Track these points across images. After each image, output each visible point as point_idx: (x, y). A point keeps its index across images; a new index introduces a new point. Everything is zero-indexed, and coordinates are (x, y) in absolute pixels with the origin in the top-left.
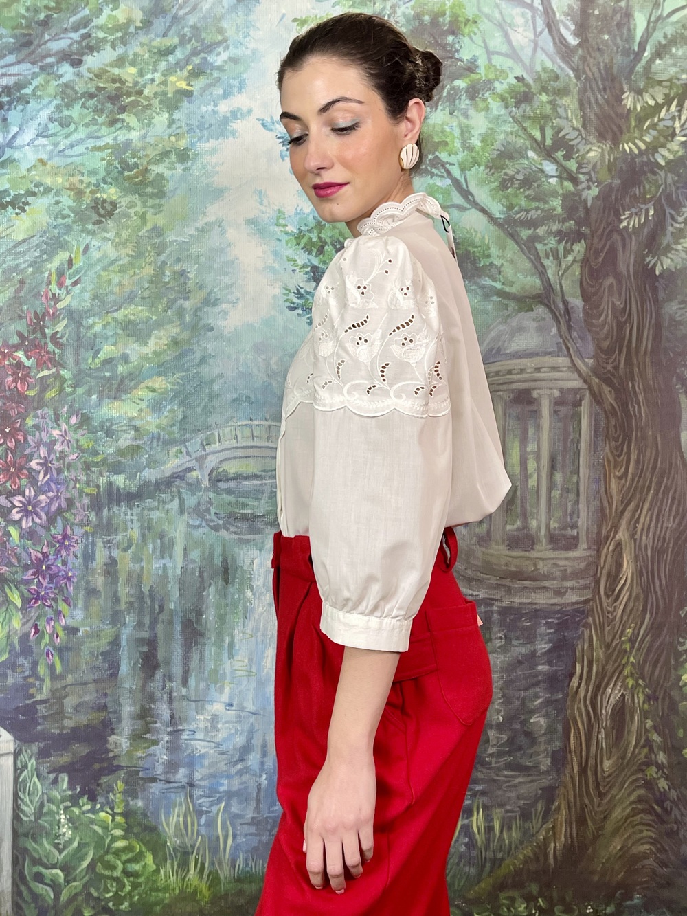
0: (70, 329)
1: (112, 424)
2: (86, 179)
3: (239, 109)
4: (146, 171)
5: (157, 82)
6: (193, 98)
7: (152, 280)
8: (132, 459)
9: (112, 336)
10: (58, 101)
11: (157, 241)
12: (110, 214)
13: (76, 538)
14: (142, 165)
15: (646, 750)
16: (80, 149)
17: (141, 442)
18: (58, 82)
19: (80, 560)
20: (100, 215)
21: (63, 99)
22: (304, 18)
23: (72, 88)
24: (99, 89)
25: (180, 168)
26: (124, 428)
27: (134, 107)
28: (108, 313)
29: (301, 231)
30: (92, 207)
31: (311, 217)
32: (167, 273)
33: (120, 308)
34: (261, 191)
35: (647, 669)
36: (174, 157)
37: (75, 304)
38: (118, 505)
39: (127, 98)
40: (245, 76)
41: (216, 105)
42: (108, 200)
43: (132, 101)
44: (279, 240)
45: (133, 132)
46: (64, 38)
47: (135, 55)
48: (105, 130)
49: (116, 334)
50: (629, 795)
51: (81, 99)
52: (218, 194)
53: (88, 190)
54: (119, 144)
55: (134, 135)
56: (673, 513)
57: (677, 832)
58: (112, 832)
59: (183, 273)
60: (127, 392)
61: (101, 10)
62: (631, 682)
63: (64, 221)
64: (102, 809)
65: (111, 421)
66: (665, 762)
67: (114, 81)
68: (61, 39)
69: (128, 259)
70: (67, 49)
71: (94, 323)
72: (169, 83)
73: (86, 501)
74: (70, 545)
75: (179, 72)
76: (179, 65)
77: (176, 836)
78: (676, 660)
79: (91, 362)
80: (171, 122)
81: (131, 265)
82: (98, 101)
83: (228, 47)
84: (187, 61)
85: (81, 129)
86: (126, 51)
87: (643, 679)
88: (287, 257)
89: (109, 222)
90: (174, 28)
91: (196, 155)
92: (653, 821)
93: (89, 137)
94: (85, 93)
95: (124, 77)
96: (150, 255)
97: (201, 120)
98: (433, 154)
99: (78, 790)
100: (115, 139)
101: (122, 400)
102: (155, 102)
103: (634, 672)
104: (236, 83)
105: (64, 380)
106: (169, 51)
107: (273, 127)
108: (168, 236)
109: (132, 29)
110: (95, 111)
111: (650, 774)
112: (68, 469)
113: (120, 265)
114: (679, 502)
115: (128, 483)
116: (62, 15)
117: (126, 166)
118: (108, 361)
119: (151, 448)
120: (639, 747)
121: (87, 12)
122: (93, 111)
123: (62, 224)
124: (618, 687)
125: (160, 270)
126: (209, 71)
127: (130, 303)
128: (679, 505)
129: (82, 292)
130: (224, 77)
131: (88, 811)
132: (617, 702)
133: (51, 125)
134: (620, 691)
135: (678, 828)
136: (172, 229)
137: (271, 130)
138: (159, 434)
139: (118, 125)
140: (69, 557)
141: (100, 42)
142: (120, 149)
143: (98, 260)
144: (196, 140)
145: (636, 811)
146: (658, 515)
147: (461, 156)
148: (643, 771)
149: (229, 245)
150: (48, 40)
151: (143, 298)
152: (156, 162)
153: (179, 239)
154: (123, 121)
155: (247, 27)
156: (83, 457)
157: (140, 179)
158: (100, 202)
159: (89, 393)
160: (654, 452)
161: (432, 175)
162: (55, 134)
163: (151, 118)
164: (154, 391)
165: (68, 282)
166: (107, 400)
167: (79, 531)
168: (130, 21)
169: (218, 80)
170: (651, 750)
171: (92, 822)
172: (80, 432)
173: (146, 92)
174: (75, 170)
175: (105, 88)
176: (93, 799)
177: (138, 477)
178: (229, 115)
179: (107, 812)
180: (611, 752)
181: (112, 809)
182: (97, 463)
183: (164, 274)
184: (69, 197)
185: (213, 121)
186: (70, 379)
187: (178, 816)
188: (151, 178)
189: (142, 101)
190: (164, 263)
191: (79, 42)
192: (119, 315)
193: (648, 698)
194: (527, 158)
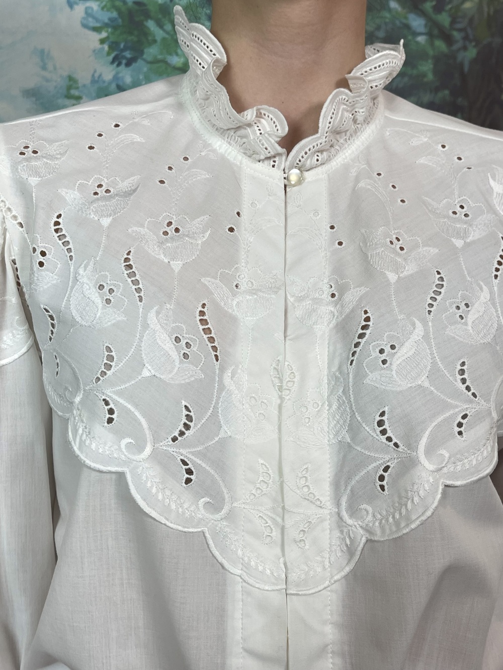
31: (113, 85)
194: (390, 10)
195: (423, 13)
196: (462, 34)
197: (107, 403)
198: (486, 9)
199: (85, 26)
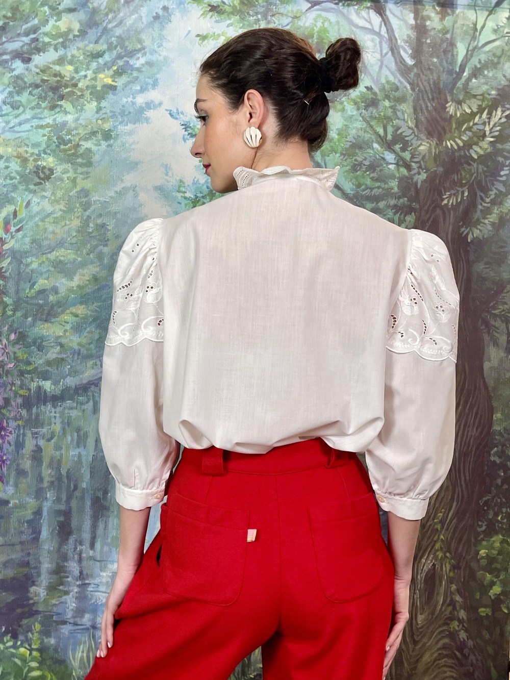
0: (13, 265)
1: (43, 341)
2: (30, 150)
3: (152, 101)
4: (78, 145)
5: (89, 78)
6: (117, 92)
7: (79, 230)
8: (57, 369)
9: (45, 272)
10: (11, 89)
11: (84, 200)
12: (48, 178)
13: (10, 429)
14: (75, 141)
15: (450, 608)
16: (26, 127)
17: (65, 356)
18: (12, 74)
19: (13, 447)
20: (39, 178)
21: (14, 88)
22: (205, 34)
23: (22, 80)
24: (43, 81)
25: (104, 144)
26: (52, 344)
27: (70, 96)
28: (43, 254)
29: (197, 197)
30: (35, 172)
31: (205, 186)
32: (91, 225)
33: (53, 250)
34: (167, 165)
35: (453, 545)
36: (100, 136)
37: (17, 247)
38: (45, 404)
39: (65, 89)
40: (158, 76)
41: (134, 98)
42: (47, 167)
43: (69, 91)
44: (180, 203)
45: (68, 116)
46: (17, 41)
47: (73, 56)
48: (46, 113)
49: (49, 271)
50: (437, 643)
51: (29, 88)
52: (133, 166)
53: (31, 159)
54: (57, 124)
55: (70, 118)
56: (476, 425)
57: (473, 674)
58: (30, 664)
59: (103, 226)
60: (55, 316)
61: (48, 21)
62: (440, 555)
63: (11, 182)
64: (22, 645)
65: (42, 338)
66: (465, 618)
67: (55, 75)
68: (15, 41)
69: (60, 213)
70: (19, 50)
71: (32, 262)
72: (98, 79)
73: (20, 400)
74: (5, 435)
75: (106, 71)
76: (107, 66)
77: (80, 668)
78: (476, 539)
79: (29, 292)
80: (99, 109)
81: (64, 218)
82: (43, 90)
83: (145, 54)
84: (113, 63)
85: (28, 111)
86: (66, 53)
87: (450, 553)
89: (47, 184)
90: (104, 37)
91: (118, 135)
92: (454, 664)
93: (33, 118)
94: (32, 83)
95: (63, 72)
96: (79, 211)
97: (122, 108)
99: (4, 629)
100: (55, 120)
101: (51, 322)
102: (87, 94)
103: (443, 546)
104: (150, 81)
105: (6, 305)
106: (100, 55)
107: (178, 117)
108: (93, 197)
109: (71, 36)
110: (40, 97)
111: (454, 628)
112: (6, 375)
113: (55, 218)
114: (481, 416)
115: (53, 387)
116: (17, 23)
117: (62, 141)
118: (42, 292)
119: (73, 361)
120: (446, 605)
121: (36, 21)
122: (38, 98)
123: (10, 184)
124: (431, 559)
125: (86, 222)
126: (129, 72)
127: (61, 247)
128: (480, 419)
129: (23, 237)
130: (142, 77)
131: (11, 647)
132: (429, 570)
133: (4, 107)
134: (432, 561)
135: (474, 671)
136: (97, 191)
137: (176, 119)
138: (80, 350)
139: (58, 110)
140: (4, 445)
141: (45, 45)
142: (58, 128)
143: (38, 213)
144: (118, 123)
145: (442, 656)
146: (465, 426)
148: (448, 624)
149: (141, 205)
150: (5, 42)
151: (71, 244)
152: (86, 139)
153: (101, 199)
154: (61, 106)
155: (161, 39)
156: (18, 366)
157: (72, 152)
158: (41, 168)
159: (25, 316)
160: (463, 377)
162: (7, 114)
163: (83, 105)
164: (76, 316)
165: (13, 229)
166: (39, 322)
167: (13, 424)
168: (70, 30)
169: (137, 78)
170: (454, 608)
171: (13, 655)
172: (18, 346)
173: (80, 85)
174: (21, 143)
175: (48, 80)
176: (15, 636)
177: (61, 383)
178: (144, 106)
179: (26, 648)
180: (424, 609)
181: (30, 645)
182: (30, 371)
183: (88, 226)
184: (16, 163)
185: (132, 110)
186: (11, 305)
187: (83, 652)
188: (81, 151)
189: (77, 92)
190: (89, 217)
191: (29, 45)
192: (52, 256)
193: (454, 567)
194: (373, 149)
195: (394, 151)
196: (418, 165)
198: (434, 151)
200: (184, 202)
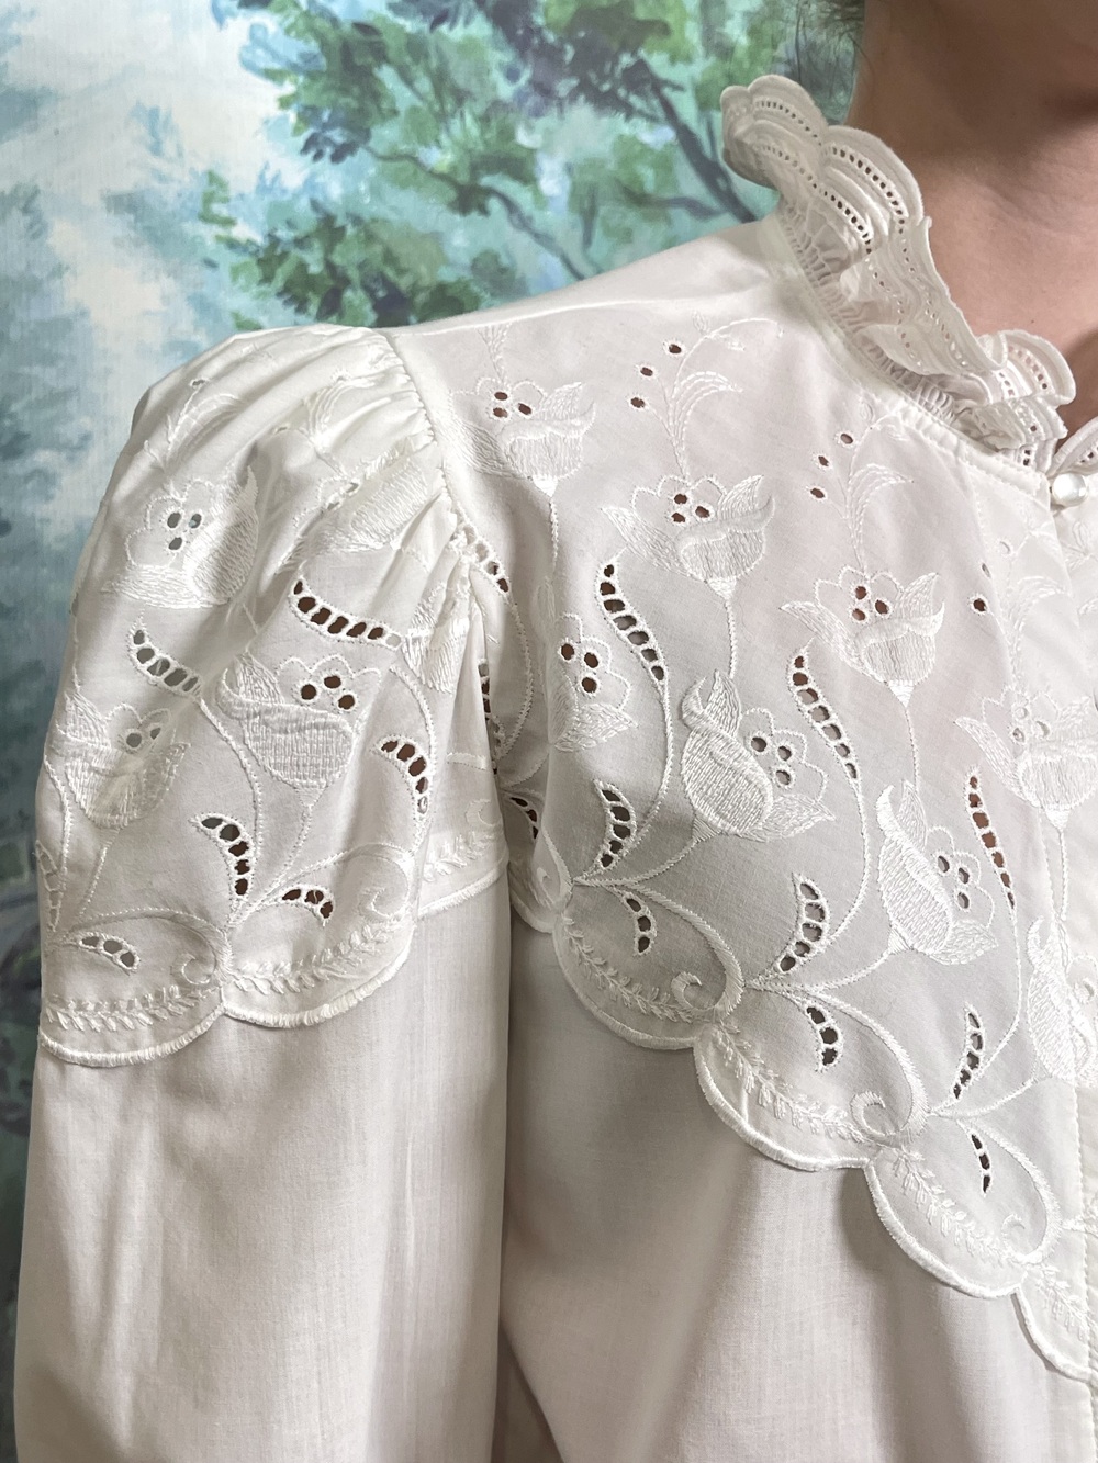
29: (274, 241)
31: (304, 203)
34: (154, 113)
44: (211, 264)
52: (22, 107)
88: (236, 316)
98: (634, 53)
147: (700, 67)
149: (59, 272)
161: (630, 112)
197: (818, 1017)
199: (249, 66)
200: (228, 258)
